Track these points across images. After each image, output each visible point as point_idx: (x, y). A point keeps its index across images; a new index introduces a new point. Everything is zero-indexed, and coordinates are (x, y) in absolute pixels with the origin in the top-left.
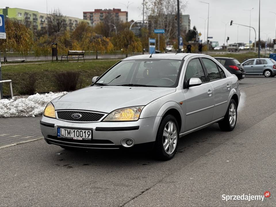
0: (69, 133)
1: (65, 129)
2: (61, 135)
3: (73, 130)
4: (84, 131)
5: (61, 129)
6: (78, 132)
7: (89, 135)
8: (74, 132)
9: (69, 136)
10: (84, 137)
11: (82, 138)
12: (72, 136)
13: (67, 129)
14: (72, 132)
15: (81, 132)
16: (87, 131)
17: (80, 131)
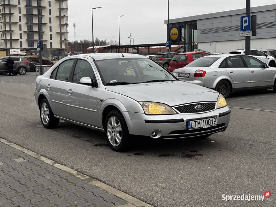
0: (199, 124)
1: (195, 121)
2: (192, 127)
3: (203, 120)
4: (211, 119)
5: (191, 122)
6: (206, 121)
7: (215, 122)
8: (203, 121)
9: (199, 126)
10: (211, 124)
11: (210, 125)
12: (202, 125)
13: (197, 121)
14: (202, 122)
15: (209, 121)
16: (213, 119)
17: (208, 119)
